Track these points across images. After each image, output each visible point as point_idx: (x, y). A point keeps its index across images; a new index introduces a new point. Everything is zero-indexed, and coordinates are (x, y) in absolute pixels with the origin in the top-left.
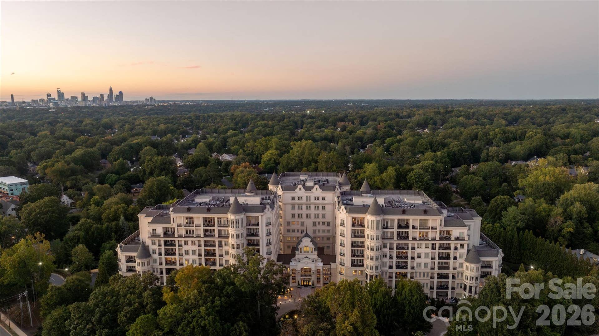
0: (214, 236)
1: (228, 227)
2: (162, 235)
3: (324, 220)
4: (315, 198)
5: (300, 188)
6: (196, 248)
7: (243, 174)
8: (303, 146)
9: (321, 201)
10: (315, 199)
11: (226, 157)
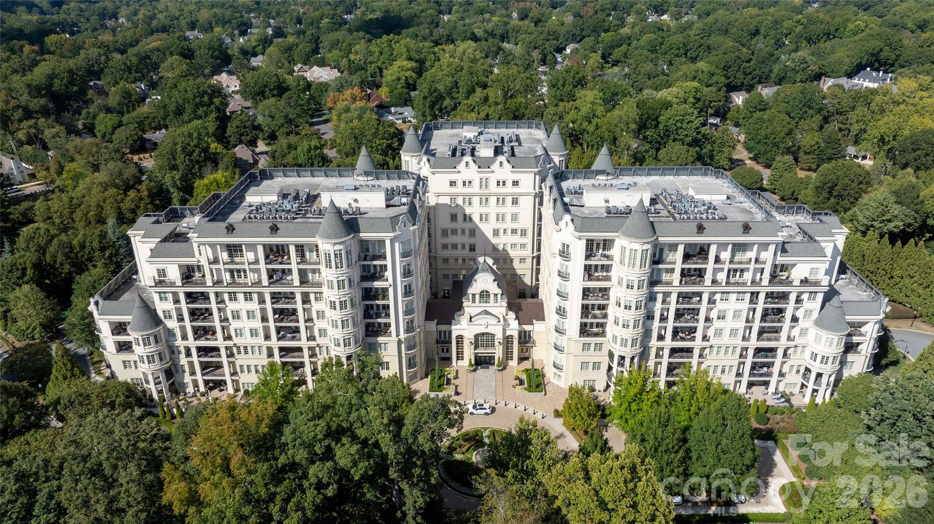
0: (290, 284)
1: (319, 263)
2: (179, 283)
3: (515, 226)
4: (498, 182)
5: (467, 163)
6: (254, 306)
7: (349, 115)
8: (458, 54)
9: (509, 189)
10: (498, 185)
11: (319, 74)
